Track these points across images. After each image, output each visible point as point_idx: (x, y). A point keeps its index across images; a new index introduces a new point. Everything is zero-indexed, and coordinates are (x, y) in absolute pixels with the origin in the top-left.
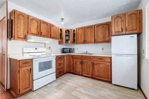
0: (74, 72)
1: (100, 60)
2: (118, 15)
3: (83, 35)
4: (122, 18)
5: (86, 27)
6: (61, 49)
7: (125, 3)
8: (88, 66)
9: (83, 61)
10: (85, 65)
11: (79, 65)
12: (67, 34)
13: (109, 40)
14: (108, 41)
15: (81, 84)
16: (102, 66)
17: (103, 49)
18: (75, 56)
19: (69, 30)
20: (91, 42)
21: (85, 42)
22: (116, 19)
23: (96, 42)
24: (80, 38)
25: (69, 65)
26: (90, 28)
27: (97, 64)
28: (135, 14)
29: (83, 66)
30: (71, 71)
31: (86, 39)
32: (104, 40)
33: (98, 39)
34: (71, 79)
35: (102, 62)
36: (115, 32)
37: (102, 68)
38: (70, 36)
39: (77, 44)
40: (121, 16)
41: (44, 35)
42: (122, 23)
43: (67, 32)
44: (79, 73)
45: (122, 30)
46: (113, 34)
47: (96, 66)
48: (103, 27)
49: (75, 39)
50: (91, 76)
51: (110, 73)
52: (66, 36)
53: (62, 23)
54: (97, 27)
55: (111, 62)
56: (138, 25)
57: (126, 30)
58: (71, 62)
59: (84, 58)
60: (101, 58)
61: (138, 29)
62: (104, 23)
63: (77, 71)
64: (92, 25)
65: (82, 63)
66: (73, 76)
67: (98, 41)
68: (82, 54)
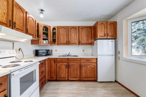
0: (58, 78)
1: (87, 62)
2: (102, 22)
3: (65, 35)
4: (105, 26)
5: (70, 28)
6: (34, 51)
7: (107, 14)
8: (75, 69)
9: (69, 64)
10: (72, 68)
11: (65, 70)
12: (44, 31)
13: (92, 42)
14: (91, 44)
15: (75, 92)
16: (89, 67)
17: (83, 51)
18: (58, 60)
19: (48, 27)
20: (75, 44)
21: (68, 43)
22: (101, 25)
23: (80, 43)
24: (63, 38)
25: (50, 72)
26: (74, 28)
27: (84, 66)
28: (113, 24)
29: (70, 69)
30: (52, 78)
31: (70, 40)
32: (88, 42)
33: (82, 41)
34: (59, 88)
35: (89, 64)
36: (100, 36)
37: (89, 69)
38: (49, 34)
39: (58, 44)
40: (104, 23)
41: (18, 27)
42: (105, 29)
43: (44, 28)
44: (64, 79)
45: (105, 36)
46: (98, 37)
47: (83, 68)
48: (87, 30)
49: (55, 39)
50: (79, 79)
51: (96, 73)
52: (44, 33)
53: (42, 16)
54: (81, 29)
55: (97, 63)
56: (114, 33)
57: (108, 36)
58: (52, 67)
59: (70, 61)
60: (88, 60)
61: (115, 36)
62: (87, 26)
63: (61, 77)
64: (76, 26)
65: (68, 67)
66: (57, 84)
67: (82, 43)
68: (63, 56)
